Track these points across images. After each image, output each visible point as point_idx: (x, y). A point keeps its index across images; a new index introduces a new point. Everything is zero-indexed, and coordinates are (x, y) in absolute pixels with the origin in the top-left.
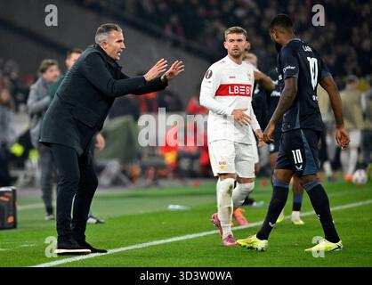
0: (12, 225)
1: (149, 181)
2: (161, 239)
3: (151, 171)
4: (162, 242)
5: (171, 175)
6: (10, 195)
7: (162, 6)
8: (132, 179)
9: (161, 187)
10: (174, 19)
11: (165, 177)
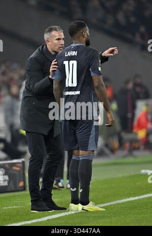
0: (22, 188)
1: (125, 152)
2: (136, 196)
3: (127, 145)
4: (137, 198)
5: (142, 147)
6: (21, 165)
7: (133, 19)
8: (113, 151)
9: (135, 157)
10: (143, 29)
11: (138, 149)
